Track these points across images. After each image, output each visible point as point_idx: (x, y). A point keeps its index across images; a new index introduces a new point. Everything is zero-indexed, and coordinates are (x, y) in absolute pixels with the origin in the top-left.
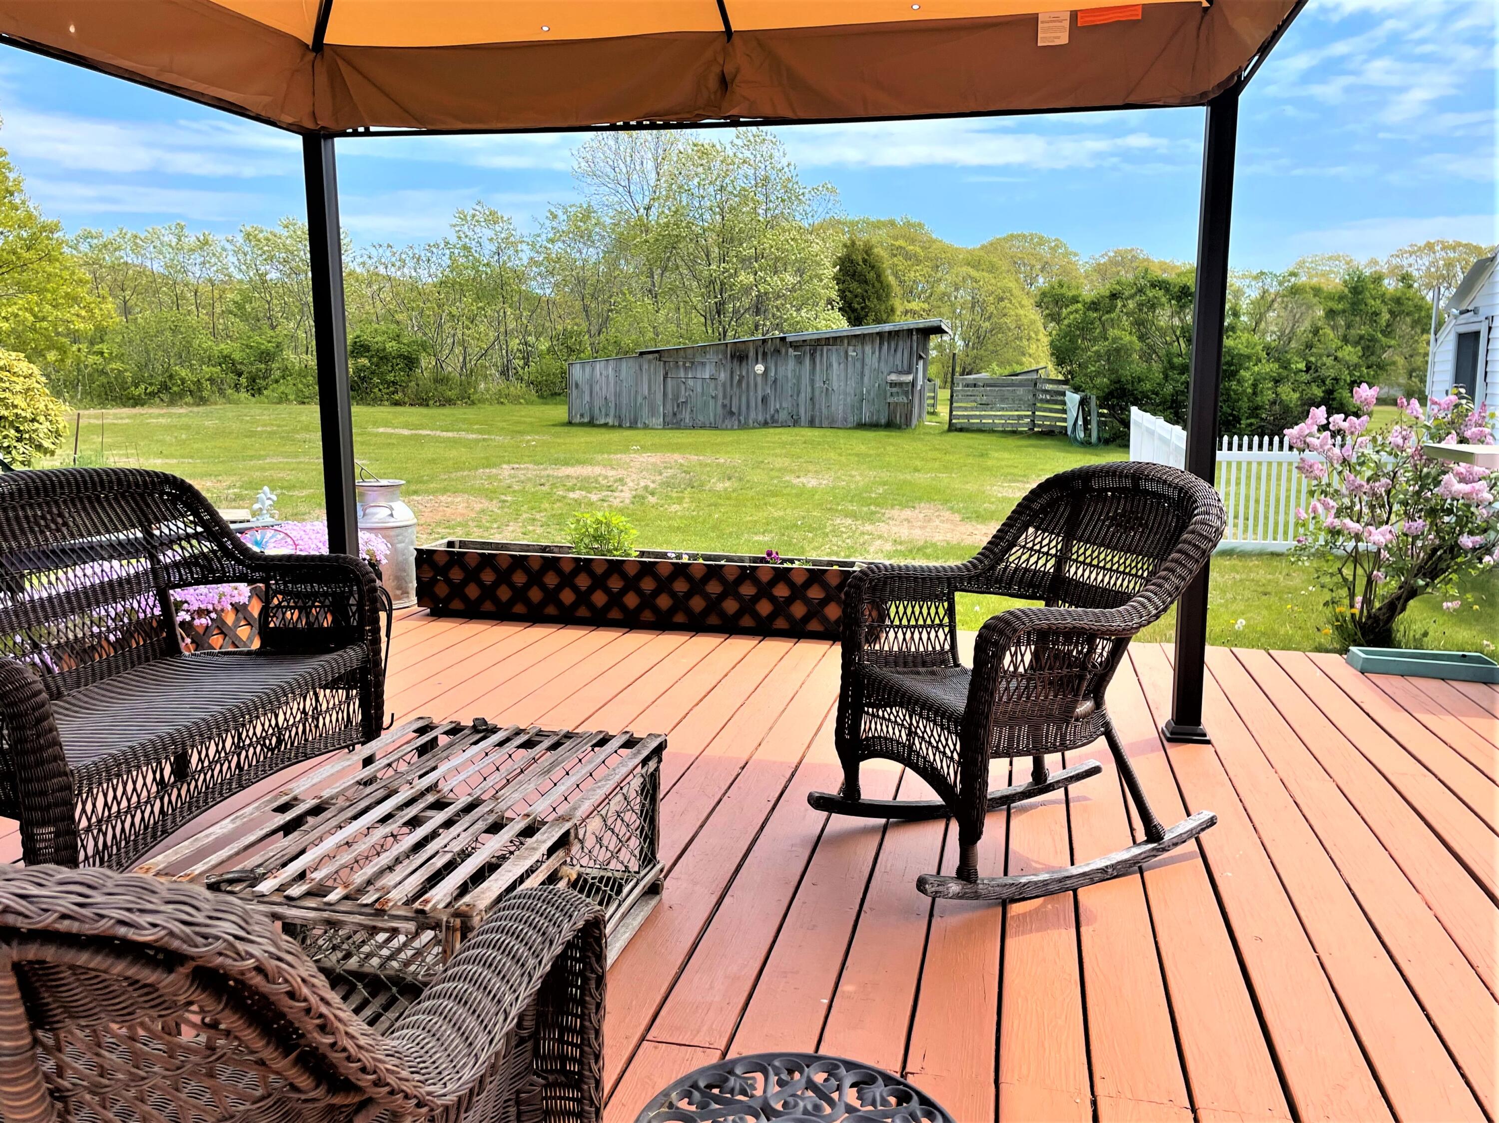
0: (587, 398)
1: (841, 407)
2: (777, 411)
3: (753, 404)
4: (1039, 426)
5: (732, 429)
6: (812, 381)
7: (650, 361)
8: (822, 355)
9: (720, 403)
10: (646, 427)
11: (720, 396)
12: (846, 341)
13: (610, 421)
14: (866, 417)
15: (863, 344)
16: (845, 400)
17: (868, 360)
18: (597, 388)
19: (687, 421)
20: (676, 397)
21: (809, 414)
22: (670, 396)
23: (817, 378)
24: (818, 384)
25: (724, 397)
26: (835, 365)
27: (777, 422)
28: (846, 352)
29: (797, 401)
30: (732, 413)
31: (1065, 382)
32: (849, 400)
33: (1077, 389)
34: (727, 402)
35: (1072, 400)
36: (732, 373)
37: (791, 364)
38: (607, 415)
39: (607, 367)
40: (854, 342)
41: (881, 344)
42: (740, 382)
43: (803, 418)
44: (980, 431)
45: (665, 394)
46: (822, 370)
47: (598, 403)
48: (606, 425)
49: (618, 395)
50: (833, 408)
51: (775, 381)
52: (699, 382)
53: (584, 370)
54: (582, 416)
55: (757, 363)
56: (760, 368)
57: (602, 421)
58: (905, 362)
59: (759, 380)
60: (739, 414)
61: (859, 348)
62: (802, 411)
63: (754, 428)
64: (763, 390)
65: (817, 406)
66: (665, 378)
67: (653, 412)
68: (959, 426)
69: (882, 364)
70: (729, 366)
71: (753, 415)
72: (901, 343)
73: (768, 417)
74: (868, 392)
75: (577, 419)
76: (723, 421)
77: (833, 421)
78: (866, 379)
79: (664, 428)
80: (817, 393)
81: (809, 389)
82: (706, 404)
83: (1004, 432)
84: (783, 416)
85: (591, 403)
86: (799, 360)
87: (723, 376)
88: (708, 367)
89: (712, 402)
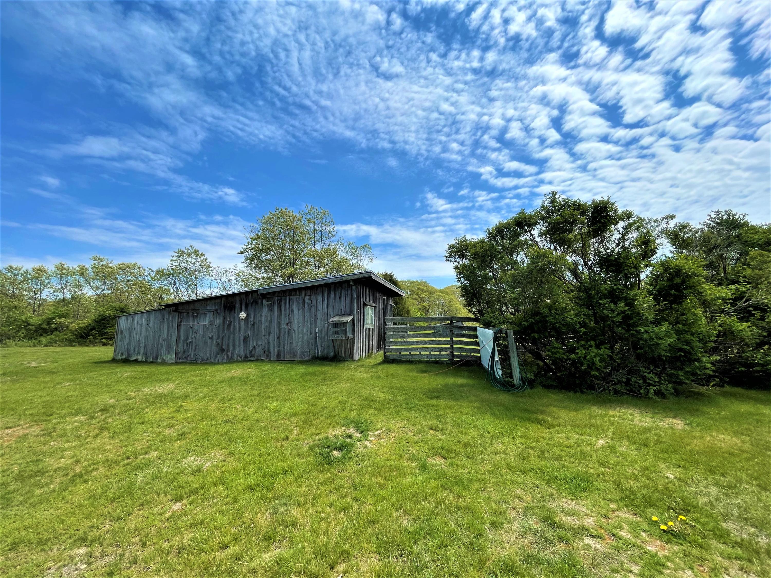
0: (127, 340)
1: (300, 344)
2: (254, 348)
3: (237, 343)
4: (457, 356)
5: (223, 363)
6: (279, 324)
7: (169, 313)
8: (285, 304)
9: (214, 342)
10: (164, 363)
11: (215, 337)
12: (303, 292)
13: (140, 358)
14: (319, 352)
15: (316, 294)
16: (303, 338)
17: (320, 307)
18: (134, 333)
19: (192, 356)
20: (186, 340)
21: (276, 350)
22: (182, 338)
23: (282, 322)
24: (284, 326)
25: (218, 338)
26: (295, 311)
27: (253, 356)
28: (304, 301)
29: (268, 339)
30: (223, 350)
31: (476, 320)
32: (306, 338)
33: (487, 325)
34: (219, 341)
35: (484, 335)
36: (224, 319)
37: (265, 311)
38: (138, 353)
39: (141, 318)
40: (309, 292)
41: (329, 293)
42: (229, 325)
43: (272, 352)
44: (410, 362)
45: (179, 337)
46: (285, 315)
47: (134, 343)
48: (136, 361)
49: (146, 338)
50: (294, 345)
51: (254, 324)
52: (201, 327)
53: (127, 321)
54: (122, 354)
55: (241, 311)
56: (243, 315)
57: (134, 358)
58: (347, 307)
59: (242, 323)
60: (228, 351)
61: (313, 297)
62: (272, 349)
63: (238, 361)
64: (245, 331)
65: (282, 343)
66: (179, 326)
67: (169, 351)
68: (391, 358)
69: (331, 309)
70: (222, 314)
71: (236, 352)
72: (343, 292)
73: (248, 352)
74: (321, 331)
75: (119, 357)
76: (216, 357)
77: (294, 355)
78: (318, 321)
79: (176, 363)
80: (282, 333)
81: (276, 330)
82: (205, 343)
83: (428, 362)
84: (258, 351)
85: (129, 344)
86: (271, 309)
87: (218, 321)
88: (208, 315)
89: (209, 341)
